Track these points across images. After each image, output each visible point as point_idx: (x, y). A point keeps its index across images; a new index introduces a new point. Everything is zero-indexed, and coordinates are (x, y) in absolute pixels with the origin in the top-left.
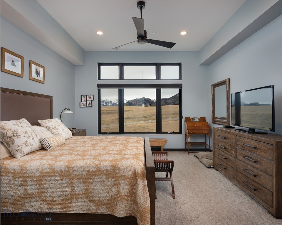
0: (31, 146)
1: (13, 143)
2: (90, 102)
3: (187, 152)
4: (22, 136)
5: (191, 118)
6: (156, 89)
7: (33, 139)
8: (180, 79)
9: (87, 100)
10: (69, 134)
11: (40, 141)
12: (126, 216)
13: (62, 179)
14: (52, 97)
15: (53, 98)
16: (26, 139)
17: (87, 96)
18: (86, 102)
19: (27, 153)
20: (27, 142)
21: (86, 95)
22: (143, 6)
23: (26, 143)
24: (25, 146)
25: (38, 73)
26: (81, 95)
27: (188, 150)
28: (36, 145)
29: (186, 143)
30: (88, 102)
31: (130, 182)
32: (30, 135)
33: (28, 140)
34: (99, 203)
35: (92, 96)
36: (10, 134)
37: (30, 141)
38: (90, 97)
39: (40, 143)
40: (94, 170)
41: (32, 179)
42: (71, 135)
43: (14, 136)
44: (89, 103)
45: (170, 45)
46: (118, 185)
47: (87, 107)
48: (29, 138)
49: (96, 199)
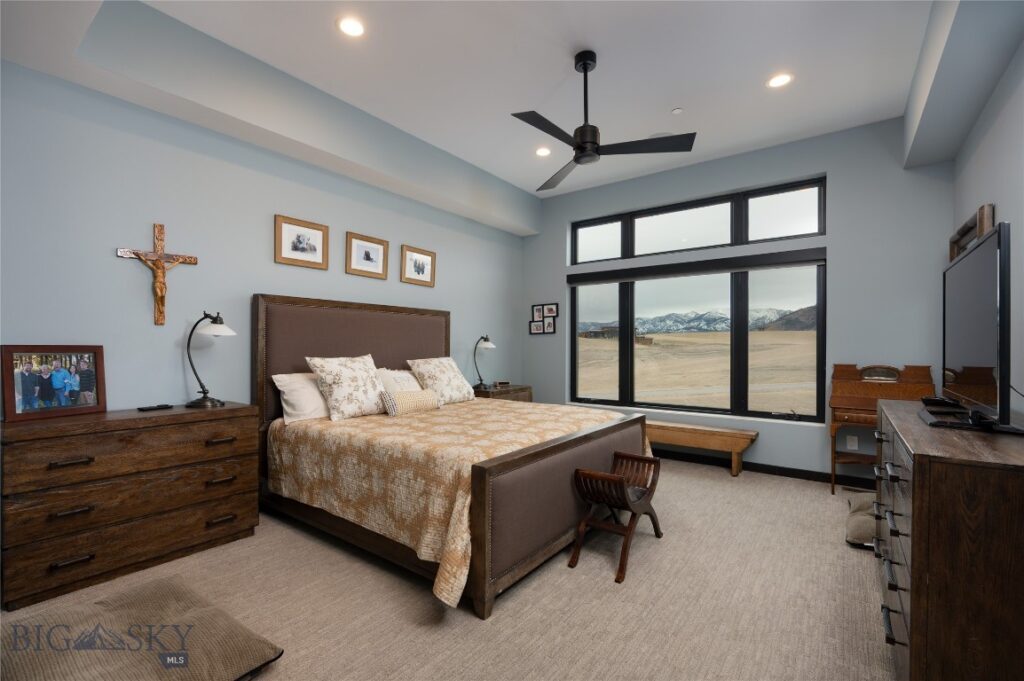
0: (358, 404)
1: (331, 395)
2: (551, 320)
3: (830, 485)
4: (345, 384)
5: (859, 367)
6: (732, 274)
7: (365, 392)
8: (822, 231)
9: (544, 317)
10: (465, 392)
11: (381, 396)
12: (433, 560)
13: (359, 464)
14: (449, 313)
15: (452, 316)
16: (351, 390)
17: (545, 307)
18: (543, 321)
19: (352, 414)
20: (351, 394)
21: (543, 305)
22: (589, 62)
23: (350, 399)
24: (346, 401)
25: (420, 269)
26: (533, 306)
27: (833, 478)
28: (370, 401)
29: (837, 455)
30: (547, 321)
31: (448, 494)
32: (361, 383)
33: (355, 393)
34: (400, 522)
35: (554, 307)
36: (329, 379)
37: (360, 395)
38: (551, 310)
39: (380, 402)
40: (400, 456)
41: (329, 455)
42: (469, 393)
43: (334, 383)
44: (549, 325)
45: (684, 142)
46: (426, 493)
47: (544, 333)
48: (357, 389)
49: (397, 513)
